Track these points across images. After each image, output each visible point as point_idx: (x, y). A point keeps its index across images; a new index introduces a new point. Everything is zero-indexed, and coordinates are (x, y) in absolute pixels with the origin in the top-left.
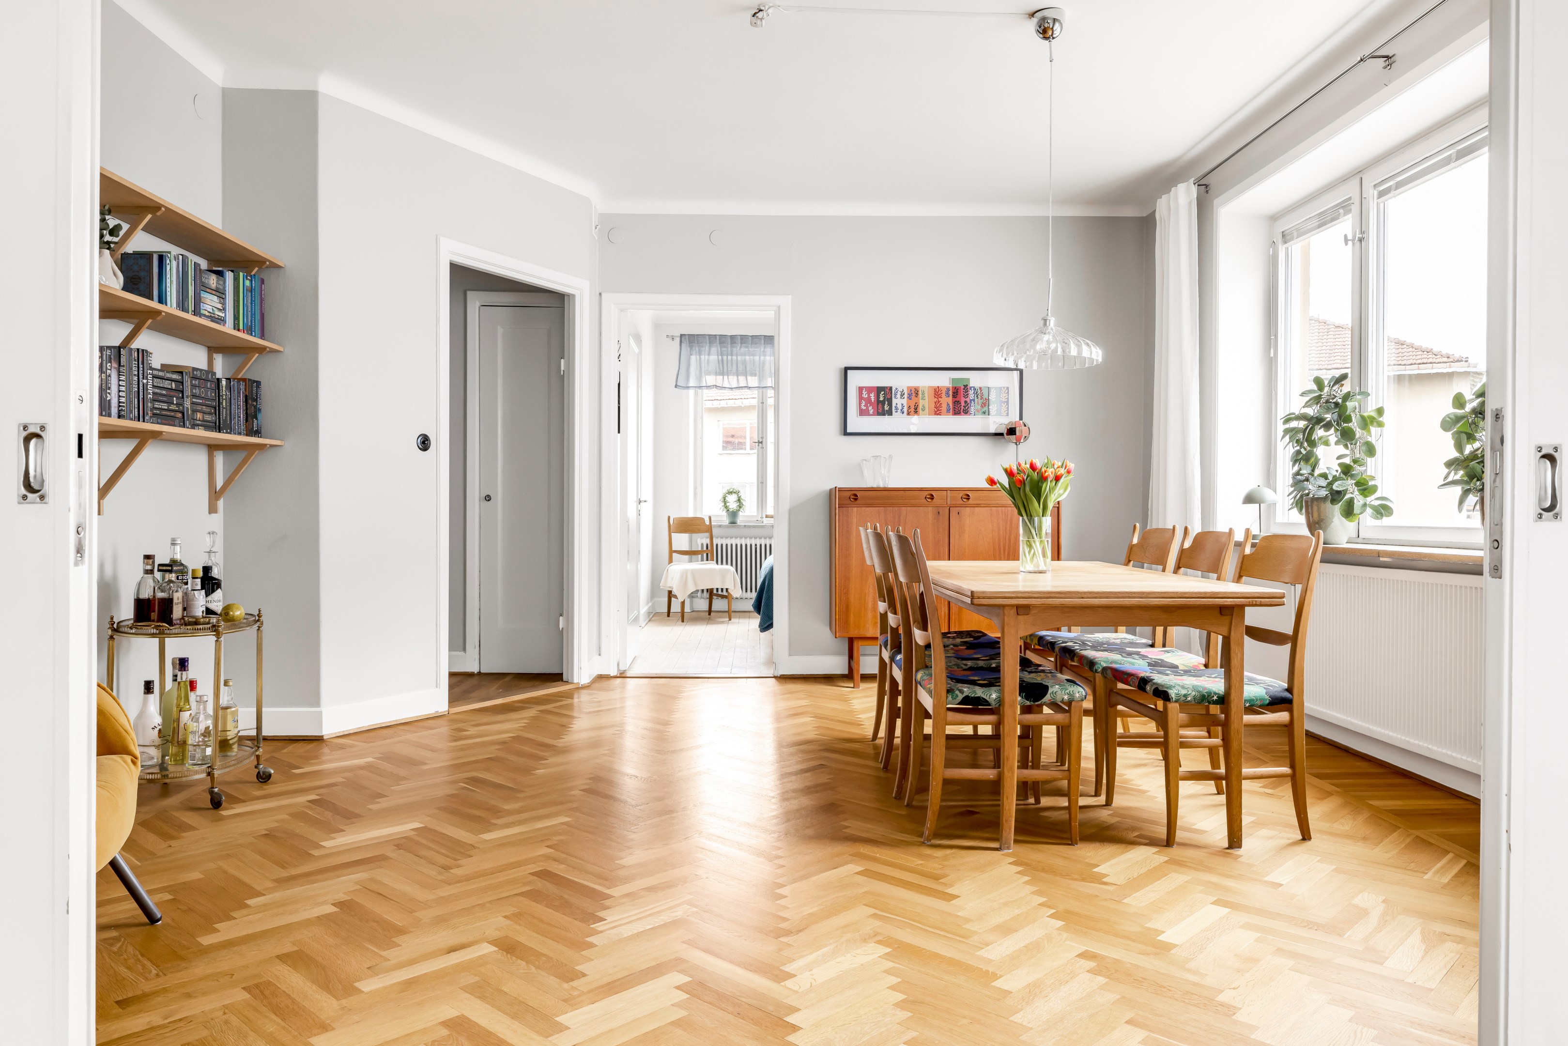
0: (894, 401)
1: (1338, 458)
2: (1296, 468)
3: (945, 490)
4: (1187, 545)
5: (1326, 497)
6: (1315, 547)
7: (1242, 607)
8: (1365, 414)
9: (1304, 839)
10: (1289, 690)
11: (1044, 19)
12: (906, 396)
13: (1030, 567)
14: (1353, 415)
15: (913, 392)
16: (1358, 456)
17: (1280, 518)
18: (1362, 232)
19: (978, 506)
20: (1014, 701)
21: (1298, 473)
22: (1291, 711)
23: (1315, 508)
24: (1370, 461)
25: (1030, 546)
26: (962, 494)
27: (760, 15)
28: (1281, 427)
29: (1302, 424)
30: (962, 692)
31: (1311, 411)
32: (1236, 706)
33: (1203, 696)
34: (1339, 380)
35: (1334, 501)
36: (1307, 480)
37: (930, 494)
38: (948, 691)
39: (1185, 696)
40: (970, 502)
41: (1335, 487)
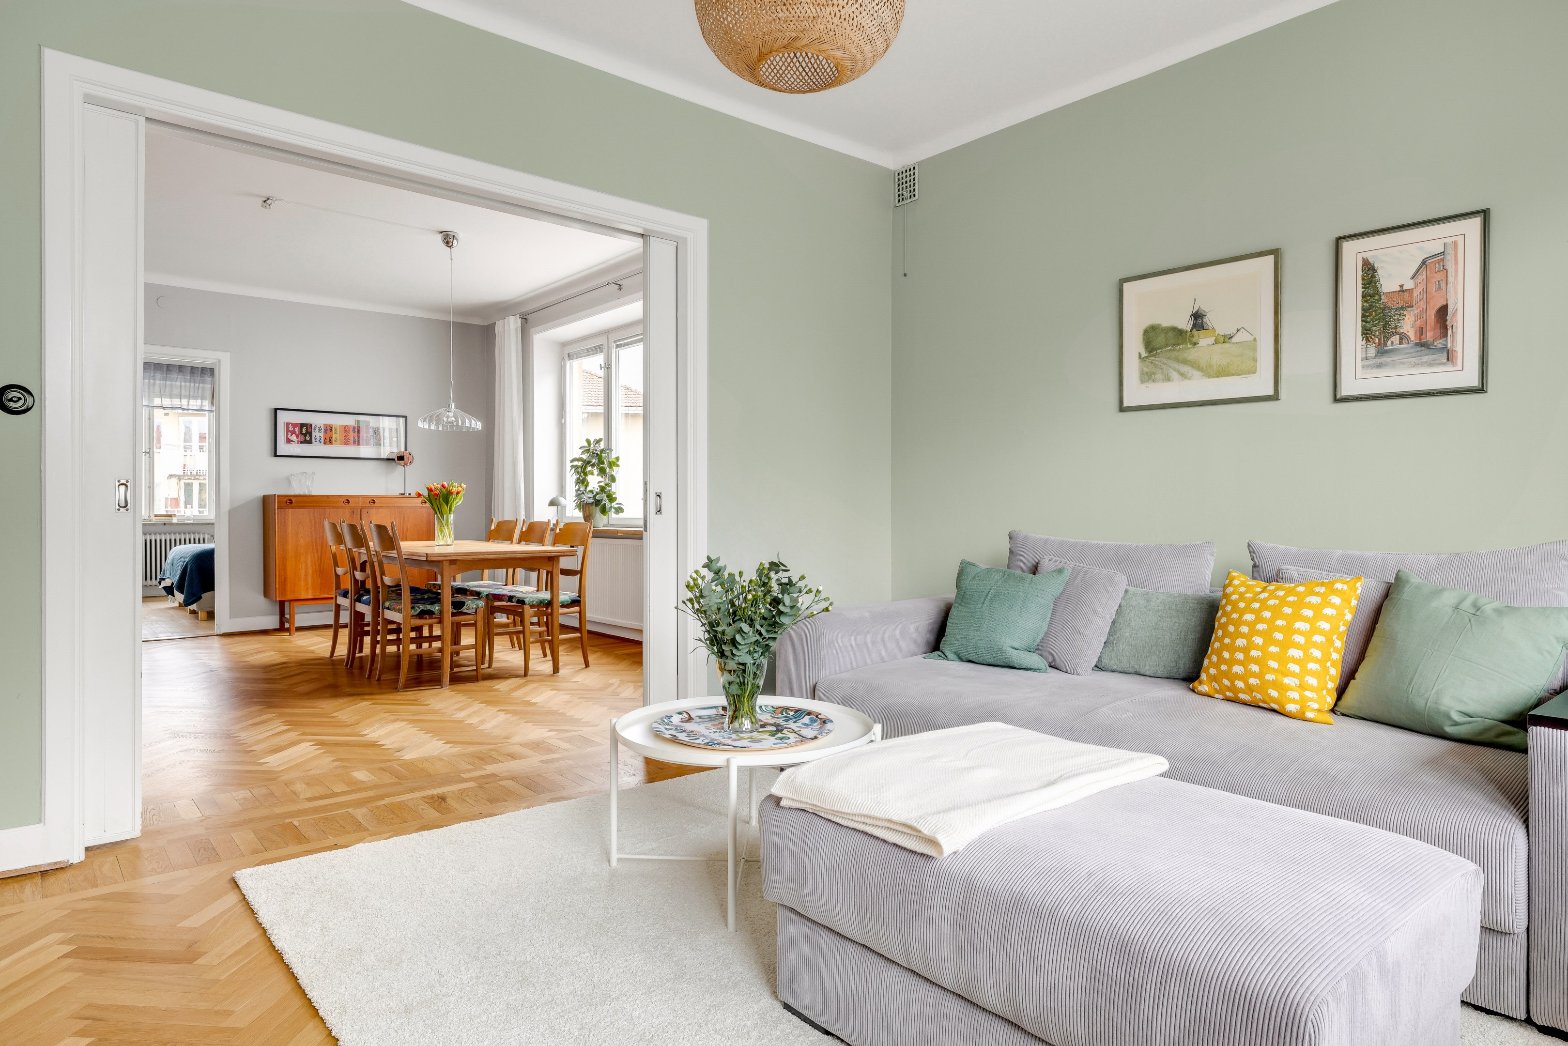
0: (314, 434)
1: (599, 482)
2: (577, 487)
3: (358, 497)
4: (524, 529)
5: (593, 503)
6: (590, 528)
7: (558, 557)
8: (611, 460)
9: (586, 667)
10: (579, 596)
11: (448, 235)
12: (323, 431)
13: (441, 543)
14: (605, 461)
15: (328, 428)
16: (607, 482)
17: (568, 514)
18: (609, 365)
19: (381, 507)
20: (449, 610)
21: (578, 490)
22: (580, 606)
23: (587, 508)
24: (613, 485)
25: (442, 531)
26: (369, 499)
27: (269, 202)
28: (568, 465)
29: (580, 463)
30: (419, 608)
31: (585, 457)
32: (556, 605)
33: (541, 601)
34: (598, 442)
35: (597, 505)
36: (583, 493)
37: (347, 500)
38: (412, 608)
39: (533, 602)
40: (376, 505)
41: (597, 498)
